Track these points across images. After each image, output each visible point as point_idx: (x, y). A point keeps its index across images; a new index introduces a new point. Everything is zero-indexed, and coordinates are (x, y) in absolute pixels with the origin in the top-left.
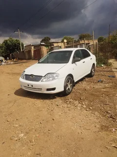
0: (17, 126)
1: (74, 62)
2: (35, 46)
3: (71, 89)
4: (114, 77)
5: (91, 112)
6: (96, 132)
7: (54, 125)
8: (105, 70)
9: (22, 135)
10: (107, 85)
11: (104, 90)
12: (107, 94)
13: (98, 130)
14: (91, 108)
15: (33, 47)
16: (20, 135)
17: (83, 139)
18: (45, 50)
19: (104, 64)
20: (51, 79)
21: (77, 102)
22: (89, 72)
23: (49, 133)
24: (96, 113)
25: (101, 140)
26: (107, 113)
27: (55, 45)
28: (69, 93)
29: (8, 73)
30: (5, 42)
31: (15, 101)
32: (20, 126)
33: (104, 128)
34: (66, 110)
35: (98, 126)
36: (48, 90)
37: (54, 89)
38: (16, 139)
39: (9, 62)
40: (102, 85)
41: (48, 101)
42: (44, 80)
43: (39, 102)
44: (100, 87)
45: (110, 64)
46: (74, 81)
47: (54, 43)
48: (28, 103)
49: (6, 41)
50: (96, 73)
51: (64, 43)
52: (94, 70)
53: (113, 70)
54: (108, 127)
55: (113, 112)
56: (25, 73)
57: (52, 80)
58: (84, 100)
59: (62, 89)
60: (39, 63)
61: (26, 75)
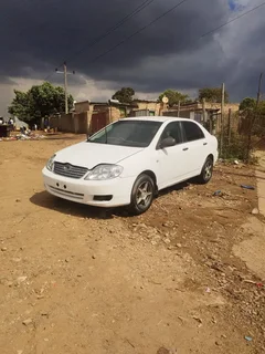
0: (18, 260)
1: (161, 146)
2: (97, 106)
3: (147, 203)
4: (253, 189)
5: (176, 252)
6: (171, 289)
7: (91, 268)
8: (240, 172)
9: (24, 278)
10: (229, 204)
11: (220, 213)
12: (224, 222)
13: (177, 286)
14: (179, 245)
15: (91, 108)
16: (20, 278)
17: (140, 298)
18: (116, 115)
19: (240, 158)
20: (105, 176)
21: (153, 231)
22: (199, 172)
23: (76, 281)
24: (186, 255)
25: (176, 305)
26: (210, 258)
27: (142, 106)
28: (143, 211)
29: (29, 158)
30: (34, 91)
31: (27, 215)
32: (24, 261)
33: (191, 285)
34: (127, 243)
35: (179, 280)
36: (97, 198)
37: (109, 198)
38: (11, 283)
39: (37, 134)
40: (220, 202)
41: (93, 222)
42: (91, 177)
43: (74, 222)
44: (213, 205)
45: (255, 161)
46: (156, 187)
47: (140, 101)
48: (51, 221)
49: (36, 88)
50: (216, 177)
51: (162, 104)
52: (211, 170)
53: (258, 174)
54: (199, 284)
55: (223, 259)
56: (56, 159)
57: (108, 178)
58: (170, 228)
59: (127, 201)
60: (89, 141)
61: (56, 163)
